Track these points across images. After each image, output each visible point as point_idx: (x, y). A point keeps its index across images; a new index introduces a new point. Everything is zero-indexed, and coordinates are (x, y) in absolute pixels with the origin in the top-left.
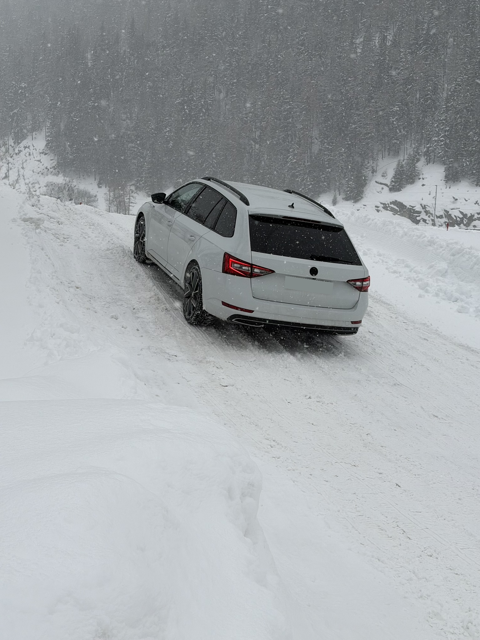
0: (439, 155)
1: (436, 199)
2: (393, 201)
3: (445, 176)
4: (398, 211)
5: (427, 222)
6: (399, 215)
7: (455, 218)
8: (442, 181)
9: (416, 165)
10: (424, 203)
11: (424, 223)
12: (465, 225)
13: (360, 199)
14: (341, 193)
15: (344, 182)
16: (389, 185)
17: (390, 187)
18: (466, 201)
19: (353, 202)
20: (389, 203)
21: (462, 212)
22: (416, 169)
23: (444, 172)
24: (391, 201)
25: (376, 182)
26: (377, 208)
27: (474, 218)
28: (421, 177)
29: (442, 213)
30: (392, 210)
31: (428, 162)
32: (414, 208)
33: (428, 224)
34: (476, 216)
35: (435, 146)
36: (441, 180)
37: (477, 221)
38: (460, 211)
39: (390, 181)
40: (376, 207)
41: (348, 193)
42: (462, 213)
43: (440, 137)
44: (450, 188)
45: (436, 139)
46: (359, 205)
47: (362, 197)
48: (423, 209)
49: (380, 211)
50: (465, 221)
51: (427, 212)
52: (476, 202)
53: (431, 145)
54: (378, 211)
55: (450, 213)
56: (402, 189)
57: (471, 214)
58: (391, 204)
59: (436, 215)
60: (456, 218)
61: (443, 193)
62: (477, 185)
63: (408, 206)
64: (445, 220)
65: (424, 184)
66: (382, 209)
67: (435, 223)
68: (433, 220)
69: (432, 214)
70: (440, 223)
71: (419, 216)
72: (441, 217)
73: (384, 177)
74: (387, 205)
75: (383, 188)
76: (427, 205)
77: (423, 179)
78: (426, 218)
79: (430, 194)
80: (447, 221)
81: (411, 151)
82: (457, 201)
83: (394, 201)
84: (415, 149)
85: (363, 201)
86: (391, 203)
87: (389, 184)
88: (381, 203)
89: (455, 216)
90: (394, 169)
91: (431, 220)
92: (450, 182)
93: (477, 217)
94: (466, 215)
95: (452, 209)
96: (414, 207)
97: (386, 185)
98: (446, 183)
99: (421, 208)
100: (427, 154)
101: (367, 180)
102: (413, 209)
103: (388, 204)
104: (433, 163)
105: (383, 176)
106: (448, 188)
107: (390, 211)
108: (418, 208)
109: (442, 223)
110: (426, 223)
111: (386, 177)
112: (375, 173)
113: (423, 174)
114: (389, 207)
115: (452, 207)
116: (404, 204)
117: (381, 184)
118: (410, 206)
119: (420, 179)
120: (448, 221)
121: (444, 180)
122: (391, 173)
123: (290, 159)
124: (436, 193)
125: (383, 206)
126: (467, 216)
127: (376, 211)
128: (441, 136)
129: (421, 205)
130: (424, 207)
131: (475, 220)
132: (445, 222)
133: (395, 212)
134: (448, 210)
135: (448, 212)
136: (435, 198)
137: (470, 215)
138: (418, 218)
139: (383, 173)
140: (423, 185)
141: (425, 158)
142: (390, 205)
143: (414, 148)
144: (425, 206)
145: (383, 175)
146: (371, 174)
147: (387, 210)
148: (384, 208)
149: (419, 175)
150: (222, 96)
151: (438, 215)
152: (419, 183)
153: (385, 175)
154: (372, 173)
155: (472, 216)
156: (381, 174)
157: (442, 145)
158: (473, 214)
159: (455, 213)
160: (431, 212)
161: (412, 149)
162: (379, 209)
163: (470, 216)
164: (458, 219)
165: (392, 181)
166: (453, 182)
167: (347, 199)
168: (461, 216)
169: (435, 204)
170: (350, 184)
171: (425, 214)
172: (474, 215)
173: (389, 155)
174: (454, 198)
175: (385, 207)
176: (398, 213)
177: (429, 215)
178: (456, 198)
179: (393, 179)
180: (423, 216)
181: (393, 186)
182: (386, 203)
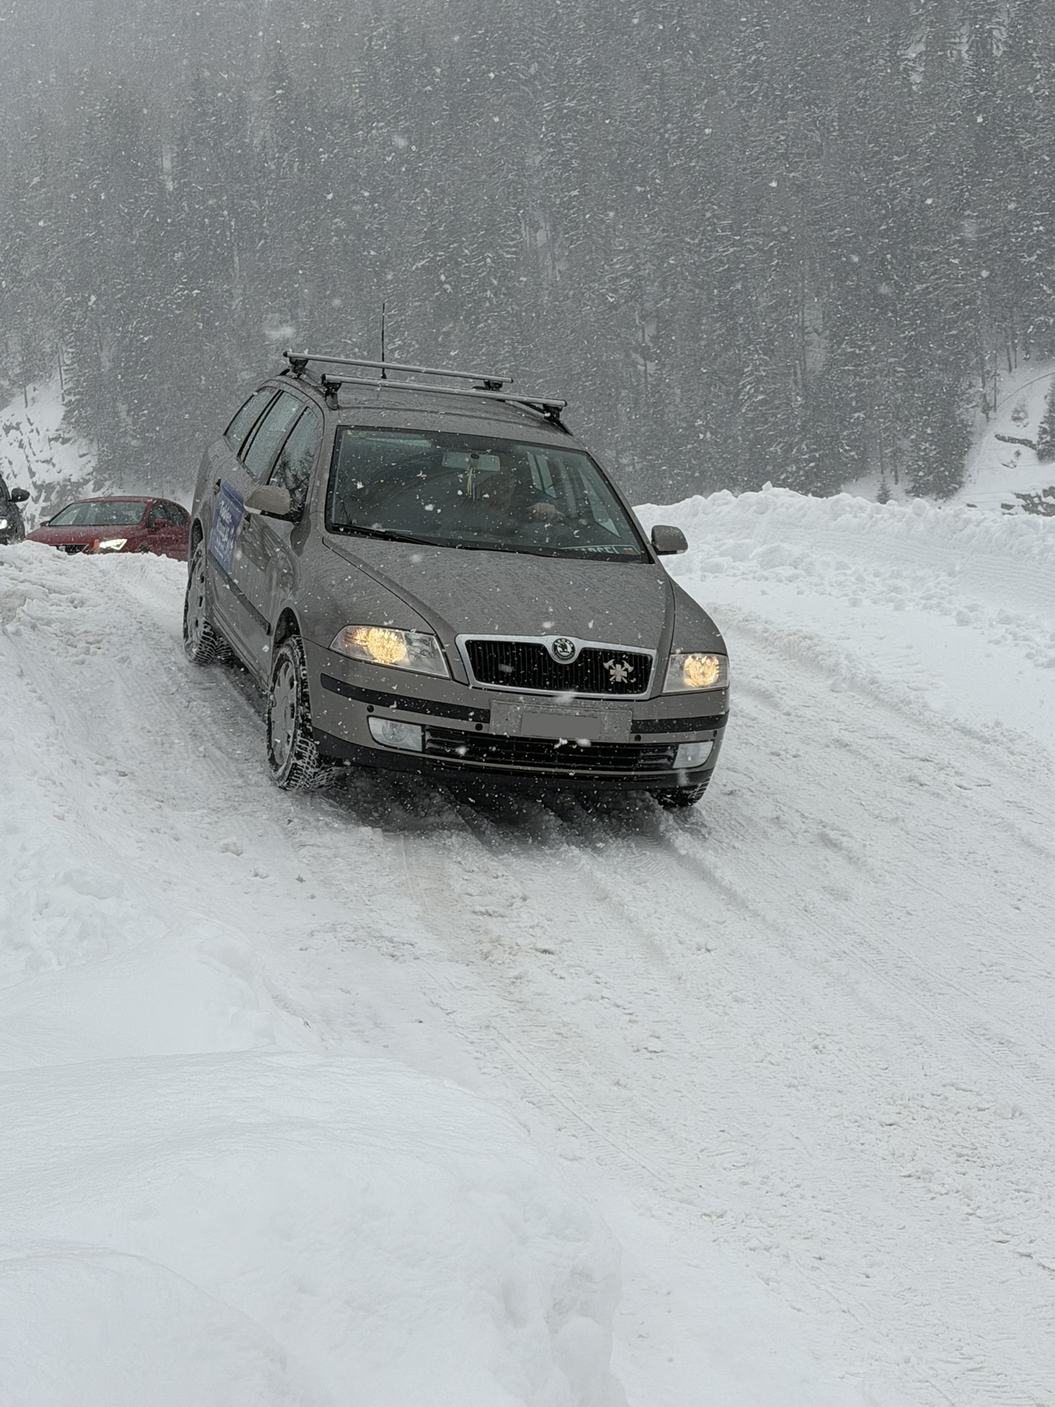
13: (957, 489)
14: (900, 478)
15: (905, 444)
16: (1034, 442)
17: (1040, 447)
19: (937, 499)
20: (1040, 493)
24: (1047, 487)
25: (999, 438)
30: (1051, 511)
39: (1038, 430)
40: (1005, 506)
41: (921, 474)
46: (953, 506)
47: (961, 484)
58: (1045, 496)
66: (1021, 511)
73: (1019, 423)
74: (1036, 500)
75: (1018, 454)
85: (967, 494)
86: (1047, 493)
87: (1035, 440)
88: (1018, 496)
90: (1046, 397)
97: (1027, 442)
101: (971, 433)
103: (1038, 496)
105: (1015, 419)
107: (1044, 514)
111: (1025, 422)
112: (991, 414)
114: (1041, 503)
117: (1012, 440)
122: (1038, 410)
123: (748, 392)
125: (1024, 503)
139: (1016, 411)
142: (1044, 500)
145: (1016, 415)
146: (980, 416)
147: (1038, 512)
148: (1025, 508)
150: (541, 237)
153: (1021, 415)
154: (983, 412)
156: (1009, 414)
165: (1044, 431)
167: (918, 490)
170: (924, 450)
173: (1027, 359)
175: (1032, 505)
179: (1046, 426)
181: (1048, 443)
182: (1033, 494)
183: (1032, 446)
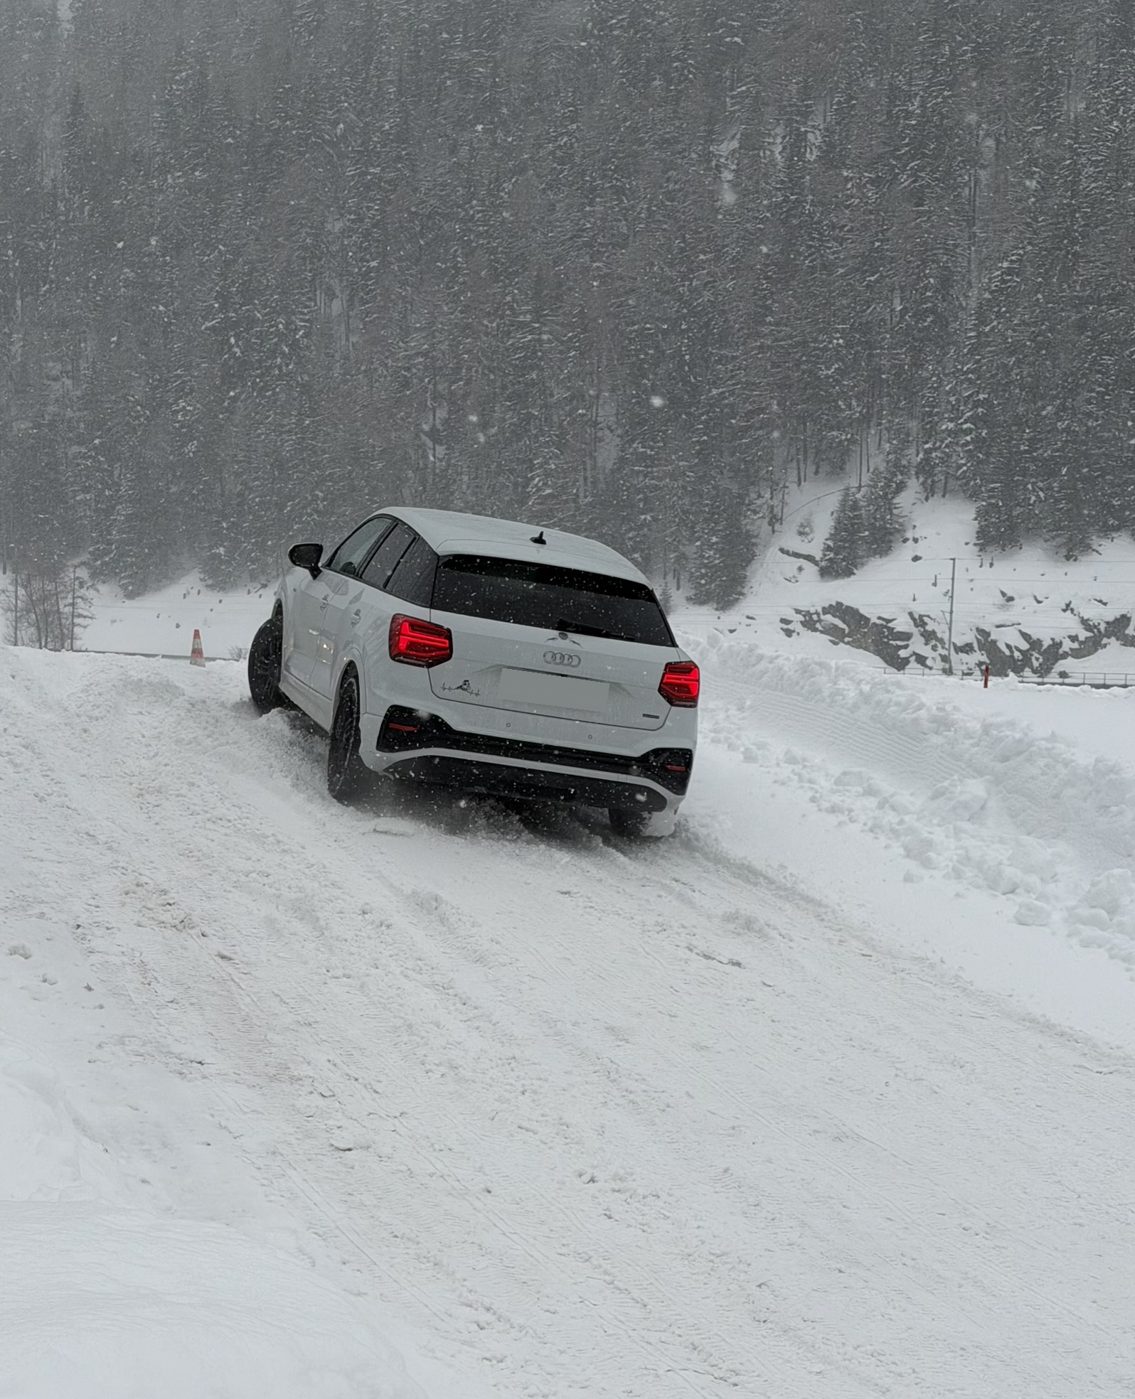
0: (960, 471)
1: (952, 597)
2: (831, 606)
3: (978, 532)
4: (847, 631)
5: (929, 662)
6: (848, 643)
7: (1007, 652)
8: (971, 545)
9: (895, 501)
10: (918, 609)
11: (919, 666)
12: (1034, 672)
13: (737, 600)
14: (681, 583)
15: (690, 550)
16: (818, 558)
17: (823, 564)
18: (1039, 602)
19: (717, 609)
20: (820, 610)
21: (1026, 634)
22: (895, 511)
23: (976, 519)
24: (827, 606)
25: (782, 550)
26: (785, 626)
27: (1061, 651)
28: (909, 535)
29: (970, 638)
30: (831, 631)
31: (930, 491)
32: (890, 625)
33: (931, 668)
34: (1067, 645)
35: (947, 446)
36: (967, 544)
37: (1070, 659)
38: (1020, 631)
39: (822, 546)
40: (783, 621)
41: (703, 582)
42: (1026, 636)
43: (962, 421)
44: (991, 565)
45: (951, 425)
46: (733, 617)
47: (742, 595)
48: (916, 626)
49: (794, 635)
50: (1037, 659)
51: (929, 636)
52: (1068, 605)
53: (938, 444)
54: (789, 633)
55: (993, 637)
56: (855, 571)
57: (1053, 639)
58: (825, 613)
59: (954, 644)
60: (1012, 652)
61: (972, 580)
62: (1068, 558)
63: (874, 620)
64: (979, 656)
65: (919, 554)
66: (799, 628)
67: (951, 667)
68: (945, 659)
69: (941, 641)
70: (964, 667)
71: (906, 647)
72: (967, 649)
73: (803, 538)
74: (815, 617)
75: (800, 569)
76: (928, 616)
77: (916, 540)
78: (925, 651)
79: (935, 584)
80: (984, 659)
81: (878, 462)
82: (1011, 603)
83: (834, 604)
84: (890, 457)
85: (748, 605)
86: (825, 611)
87: (818, 556)
88: (798, 612)
89: (1008, 646)
90: (832, 513)
91: (939, 659)
92: (989, 549)
93: (1071, 649)
94: (1039, 642)
95: (998, 627)
96: (890, 621)
97: (809, 558)
98: (981, 550)
99: (912, 623)
100: (925, 469)
101: (755, 544)
102: (886, 627)
103: (817, 613)
104: (944, 496)
105: (801, 533)
106: (987, 564)
107: (822, 632)
108: (902, 624)
109: (972, 666)
110: (926, 666)
111: (810, 537)
112: (777, 527)
113: (915, 527)
114: (820, 621)
115: (1000, 617)
116: (862, 612)
117: (797, 555)
118: (879, 618)
119: (905, 540)
120: (988, 661)
121: (975, 544)
122: (824, 526)
123: (536, 485)
124: (953, 579)
125: (803, 619)
126: (1042, 645)
127: (782, 633)
128: (965, 417)
129: (911, 614)
130: (919, 622)
131: (1065, 655)
132: (980, 664)
133: (836, 635)
134: (987, 630)
135: (988, 634)
136: (950, 594)
137: (1051, 642)
138: (903, 653)
139: (802, 526)
140: (916, 559)
141: (921, 479)
142: (822, 617)
143: (889, 454)
144: (921, 616)
145: (801, 530)
146: (766, 528)
147: (816, 630)
148: (804, 624)
149: (905, 531)
150: (337, 307)
151: (959, 644)
152: (904, 553)
153: (807, 529)
154: (769, 524)
155: (1056, 645)
156: (795, 528)
157: (967, 443)
158: (1057, 640)
159: (1008, 639)
160: (939, 635)
161: (882, 456)
162: (790, 627)
163: (1049, 646)
164: (1017, 654)
165: (828, 548)
166: (1000, 550)
167: (699, 598)
168: (1024, 646)
169: (951, 612)
170: (708, 558)
171: (923, 640)
172: (1061, 643)
173: (817, 473)
174: (1003, 594)
175: (810, 622)
176: (847, 639)
177: (933, 642)
178: (1009, 594)
179: (830, 543)
180: (918, 645)
181: (830, 560)
182: (812, 611)
183: (816, 563)
